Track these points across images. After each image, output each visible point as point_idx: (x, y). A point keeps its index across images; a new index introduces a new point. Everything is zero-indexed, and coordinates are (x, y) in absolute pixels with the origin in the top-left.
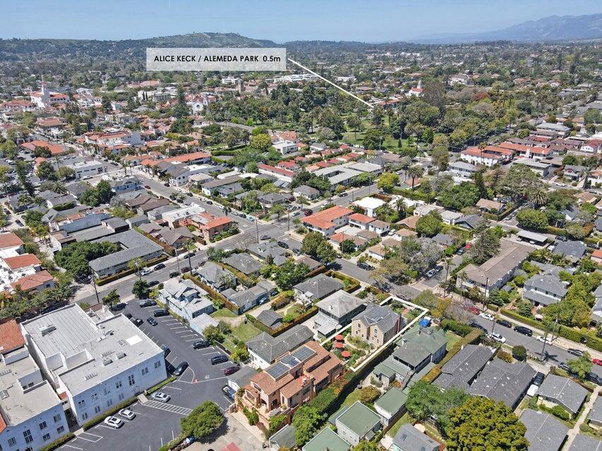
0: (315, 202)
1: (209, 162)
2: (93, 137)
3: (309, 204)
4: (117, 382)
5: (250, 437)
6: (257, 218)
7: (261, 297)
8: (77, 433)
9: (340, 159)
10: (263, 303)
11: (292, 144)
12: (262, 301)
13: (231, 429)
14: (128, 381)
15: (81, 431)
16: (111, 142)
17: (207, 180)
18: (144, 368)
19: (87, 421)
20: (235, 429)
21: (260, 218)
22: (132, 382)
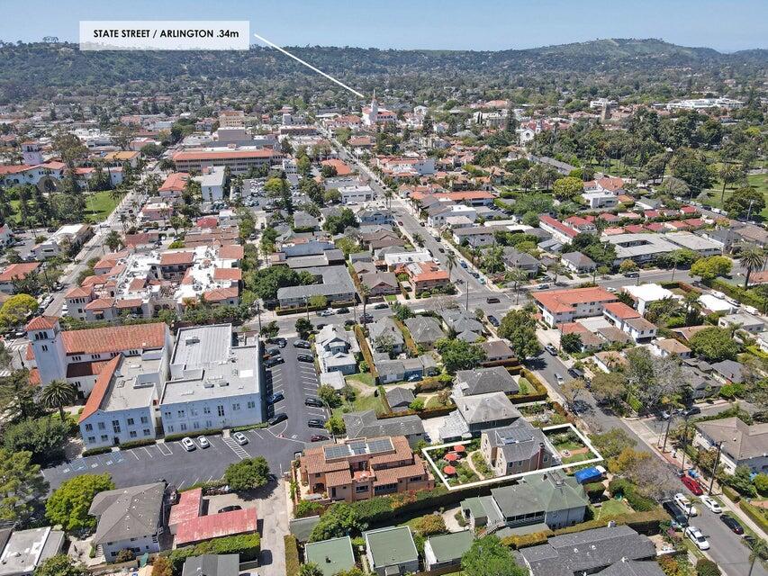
0: (581, 277)
1: (490, 205)
2: (384, 161)
3: (571, 278)
4: (206, 406)
5: (283, 513)
6: (490, 282)
7: (414, 373)
8: (159, 442)
9: (668, 225)
10: (412, 381)
11: (612, 195)
12: (412, 378)
13: (273, 496)
14: (217, 410)
15: (162, 441)
16: (399, 168)
17: (465, 225)
18: (236, 402)
19: (172, 434)
20: (276, 498)
21: (494, 282)
22: (221, 413)
